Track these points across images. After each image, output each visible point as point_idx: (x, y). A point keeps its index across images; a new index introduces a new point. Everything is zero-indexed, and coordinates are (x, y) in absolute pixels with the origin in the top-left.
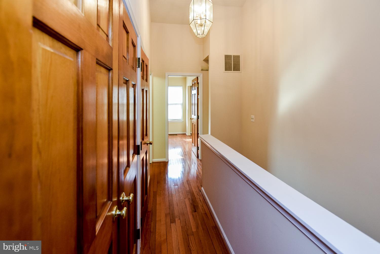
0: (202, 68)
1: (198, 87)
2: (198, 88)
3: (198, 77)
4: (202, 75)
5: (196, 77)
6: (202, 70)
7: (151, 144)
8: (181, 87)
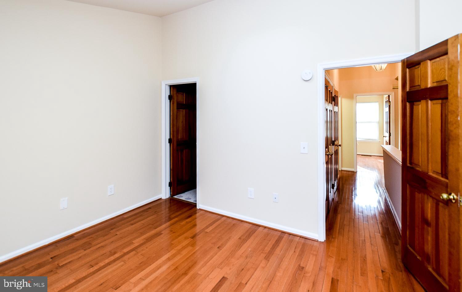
0: (393, 87)
1: (389, 104)
2: (389, 106)
3: (390, 96)
4: (393, 94)
5: (388, 95)
6: (393, 89)
7: (340, 145)
8: (377, 103)
